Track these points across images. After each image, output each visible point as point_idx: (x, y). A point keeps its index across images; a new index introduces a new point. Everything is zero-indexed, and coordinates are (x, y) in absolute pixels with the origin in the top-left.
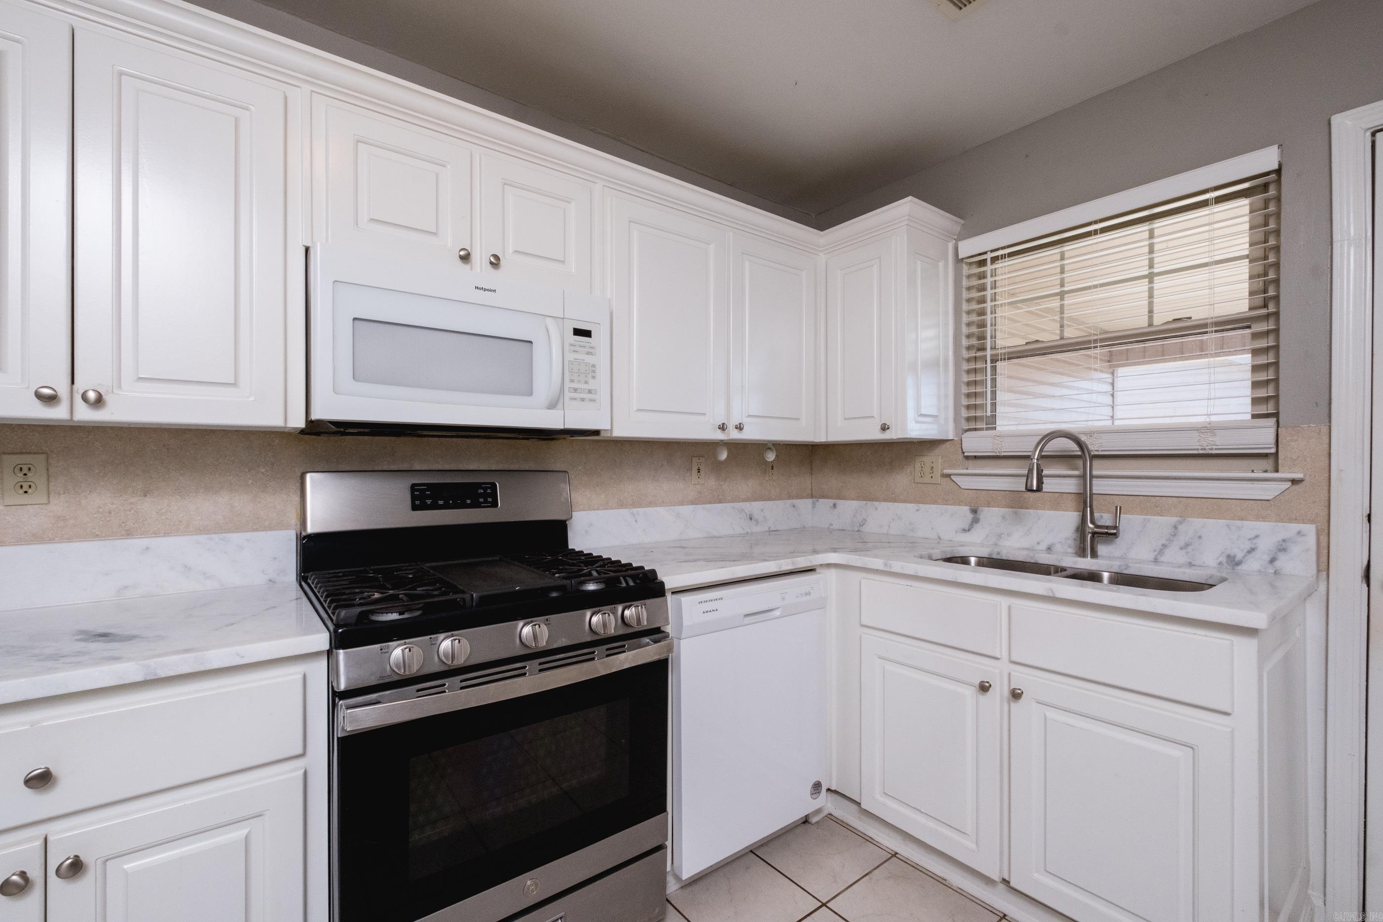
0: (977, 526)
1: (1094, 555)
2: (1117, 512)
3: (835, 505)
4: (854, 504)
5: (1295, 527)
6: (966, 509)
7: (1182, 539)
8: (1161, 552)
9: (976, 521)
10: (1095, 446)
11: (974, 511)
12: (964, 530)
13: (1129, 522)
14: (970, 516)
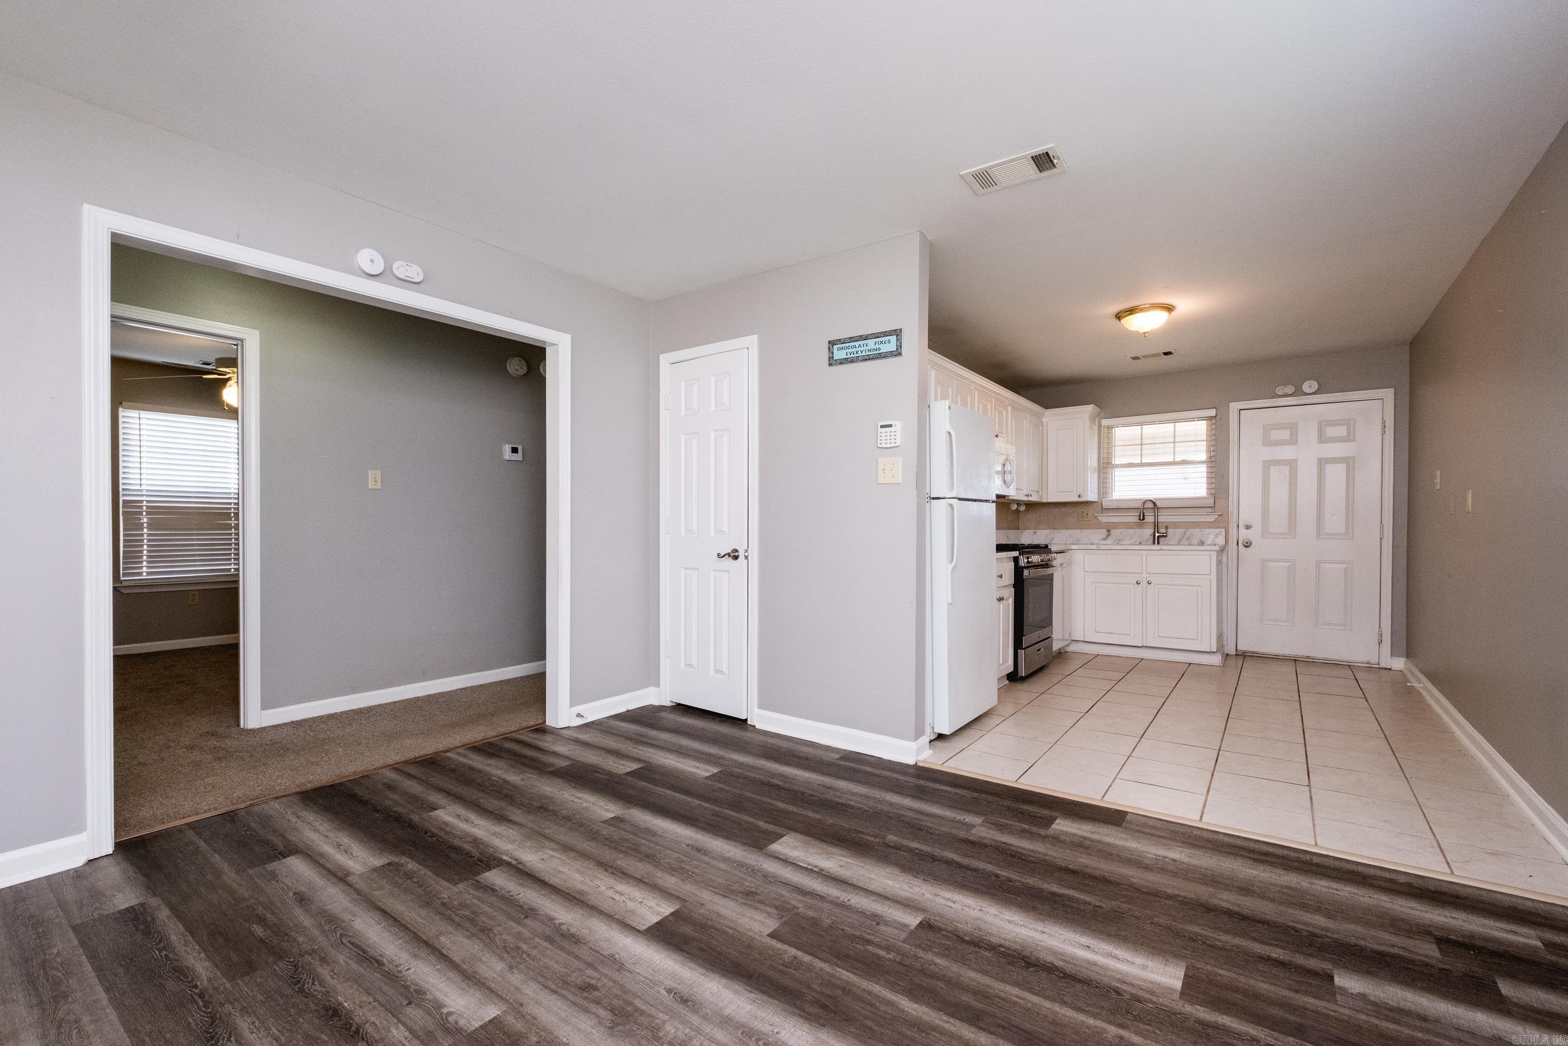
0: (1110, 538)
1: (1158, 543)
2: (1167, 528)
3: (1035, 532)
4: (1048, 531)
5: (1220, 530)
6: (1104, 531)
7: (1187, 537)
8: (1180, 541)
9: (1109, 535)
10: (1159, 504)
11: (1108, 531)
12: (1104, 539)
13: (1170, 531)
14: (1106, 533)
